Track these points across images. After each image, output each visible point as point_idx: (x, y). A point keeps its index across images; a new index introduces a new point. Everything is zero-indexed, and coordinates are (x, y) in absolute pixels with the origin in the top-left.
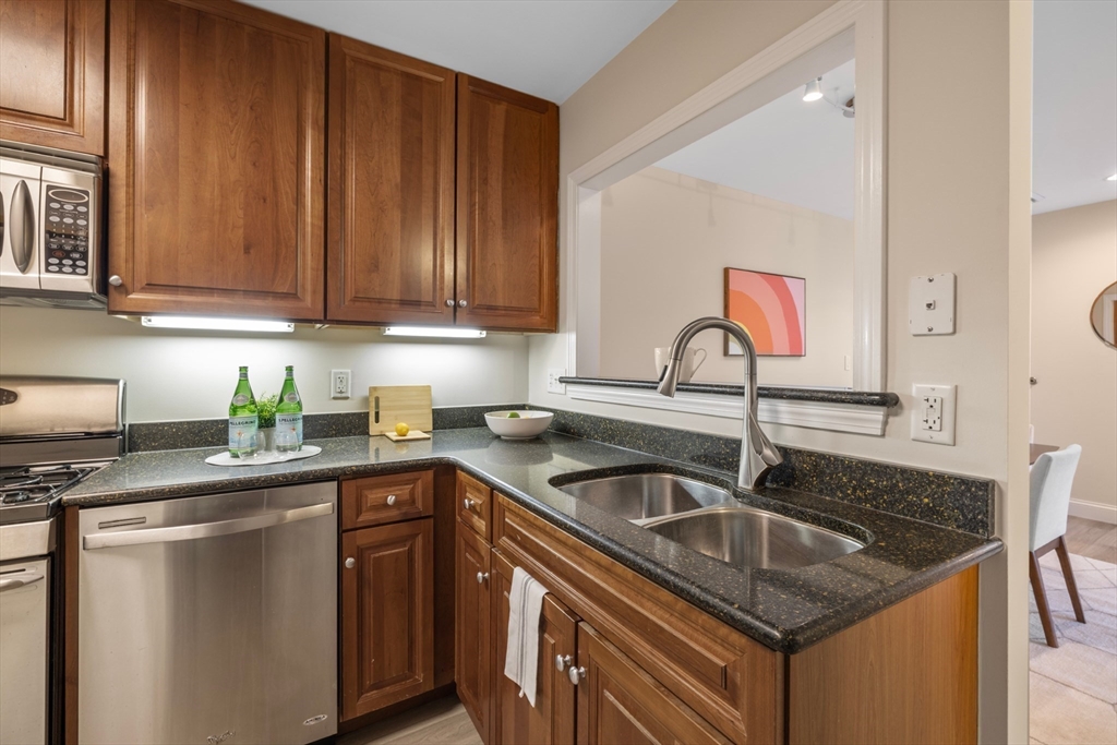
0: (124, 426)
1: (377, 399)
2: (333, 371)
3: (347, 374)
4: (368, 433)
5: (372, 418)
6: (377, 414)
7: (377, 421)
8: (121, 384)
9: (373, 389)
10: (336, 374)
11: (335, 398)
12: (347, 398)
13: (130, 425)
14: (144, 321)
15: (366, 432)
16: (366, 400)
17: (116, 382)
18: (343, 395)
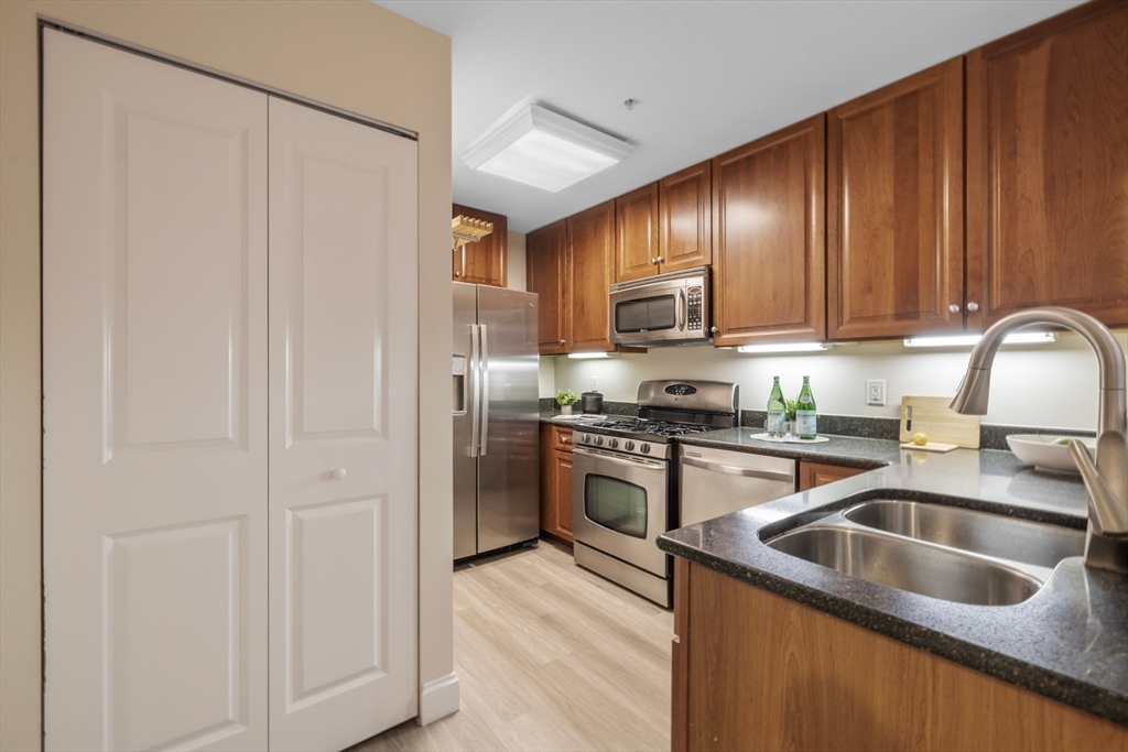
0: (737, 411)
1: (910, 408)
2: (869, 380)
3: (881, 383)
4: (898, 439)
5: (903, 426)
6: (909, 422)
7: (909, 429)
8: (734, 386)
9: (906, 399)
10: (871, 383)
11: (870, 404)
12: (882, 405)
13: (742, 411)
14: (740, 349)
15: (896, 437)
16: (899, 409)
17: (730, 385)
18: (878, 402)
